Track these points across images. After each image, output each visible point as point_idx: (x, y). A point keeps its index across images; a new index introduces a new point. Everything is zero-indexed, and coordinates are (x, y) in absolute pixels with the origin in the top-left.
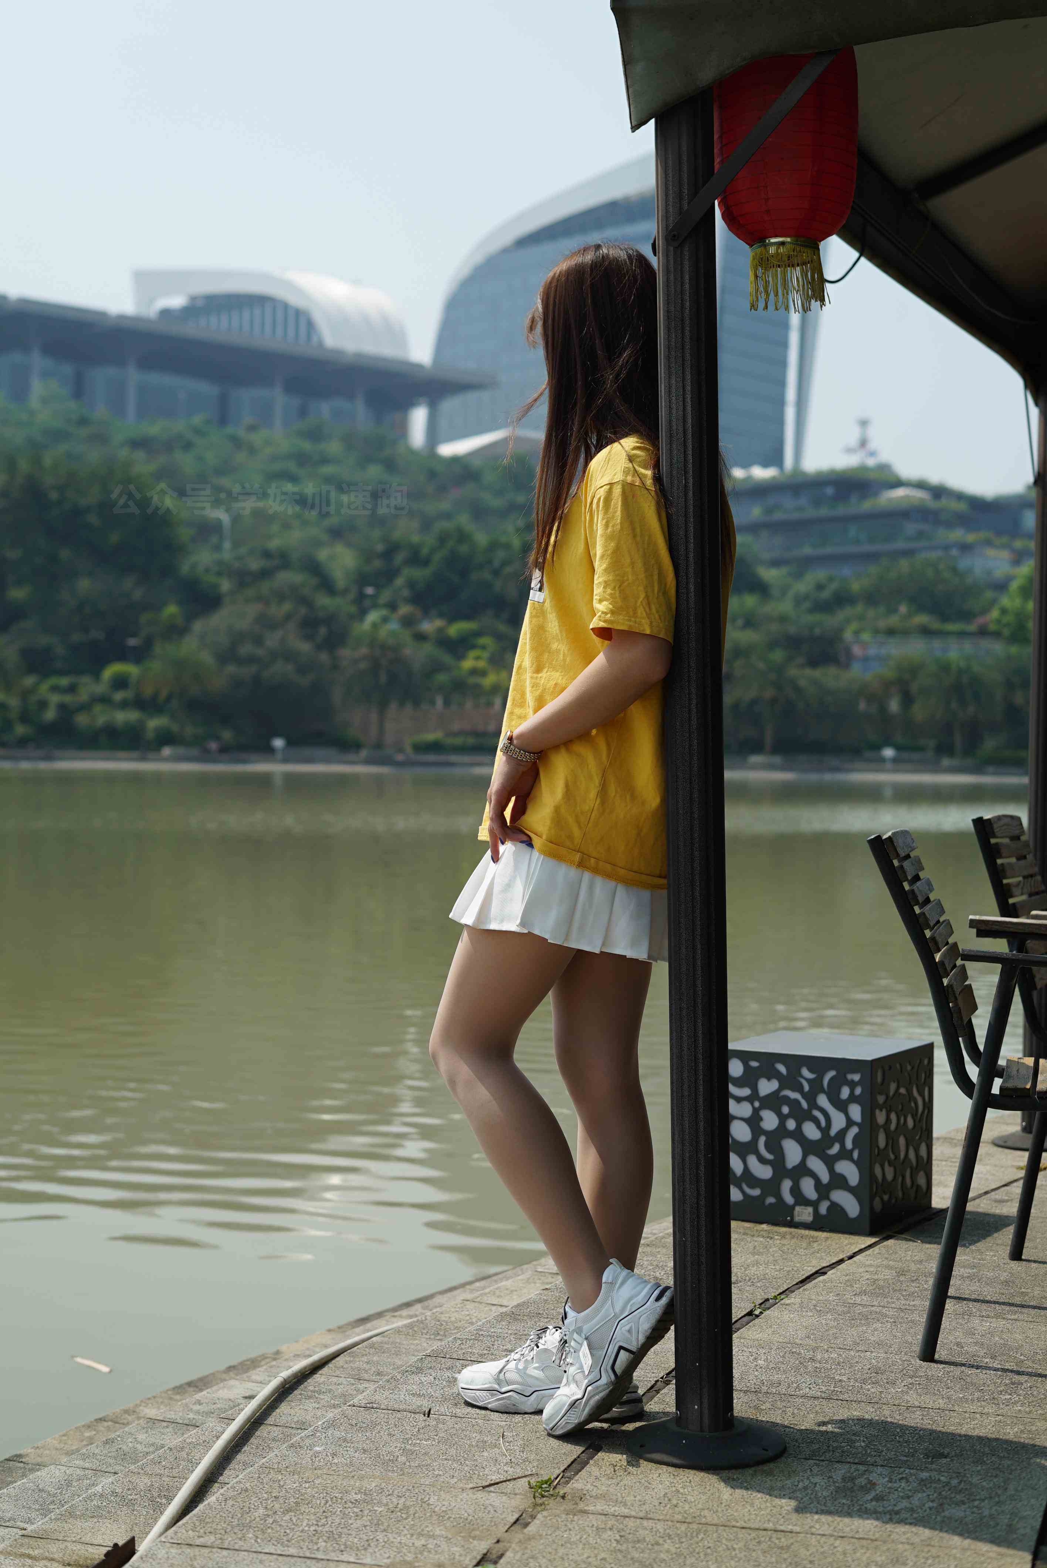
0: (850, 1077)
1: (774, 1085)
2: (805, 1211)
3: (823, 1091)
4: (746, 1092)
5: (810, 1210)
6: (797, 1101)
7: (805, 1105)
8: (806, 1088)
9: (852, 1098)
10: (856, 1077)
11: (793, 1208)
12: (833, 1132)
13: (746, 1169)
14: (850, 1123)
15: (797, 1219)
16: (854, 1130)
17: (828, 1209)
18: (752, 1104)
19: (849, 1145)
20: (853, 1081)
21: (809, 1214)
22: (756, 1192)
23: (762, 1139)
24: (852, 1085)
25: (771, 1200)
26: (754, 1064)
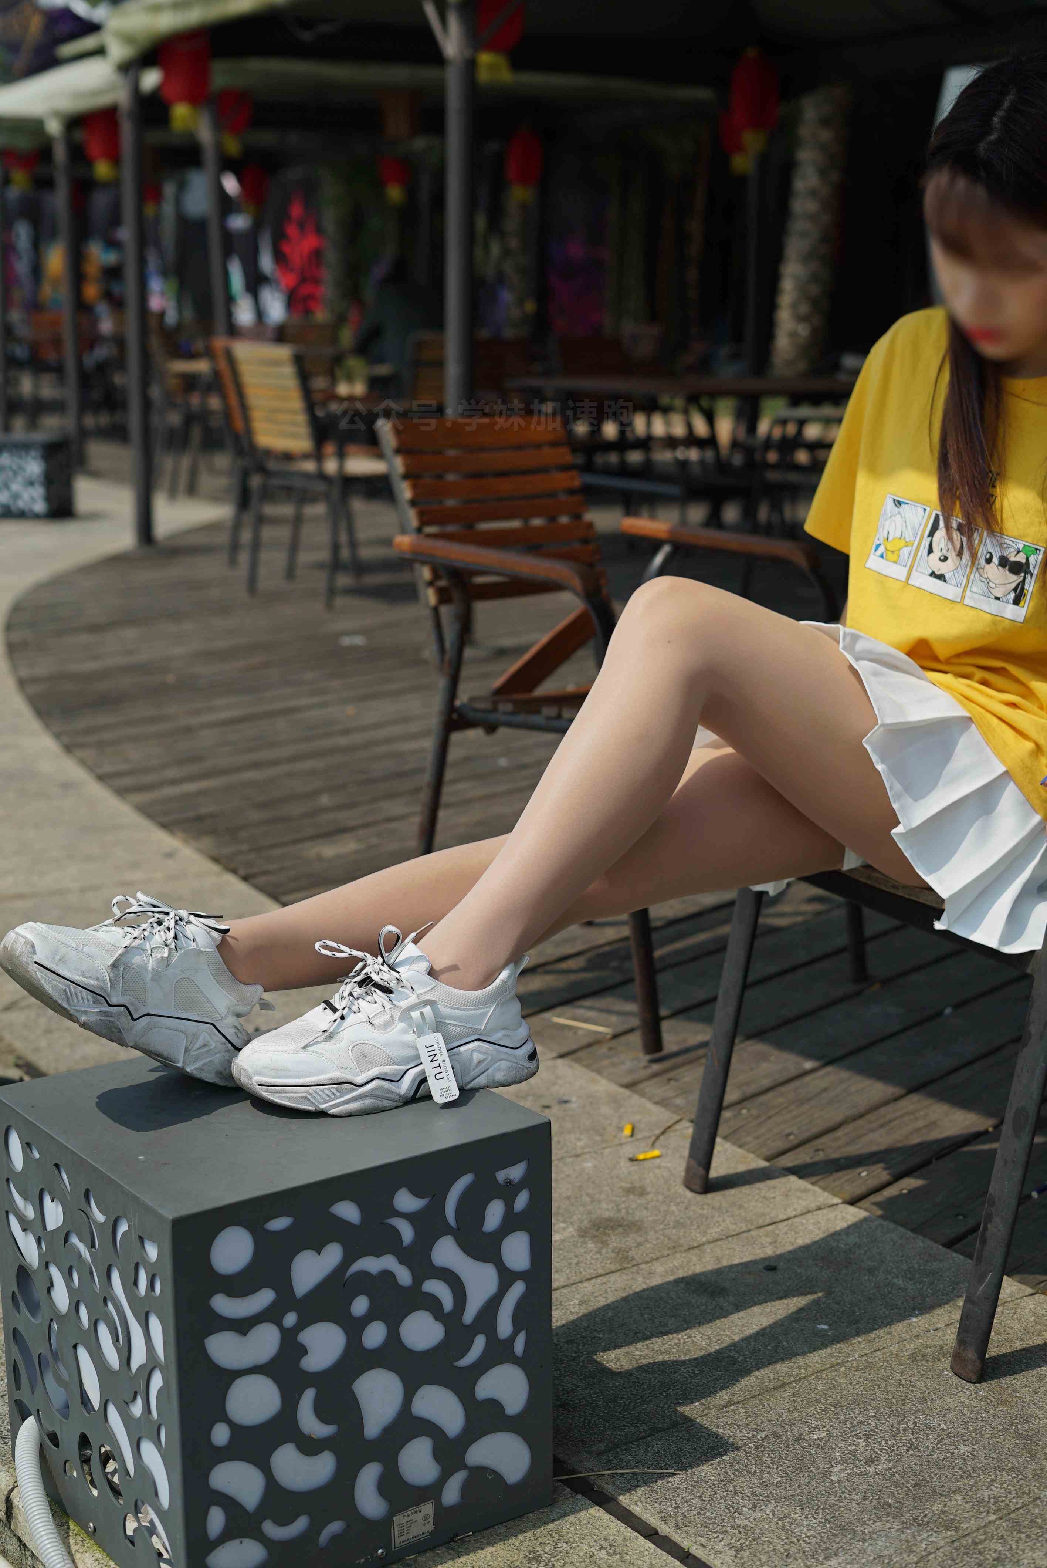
0: (501, 1176)
1: (333, 1254)
2: (414, 1517)
3: (447, 1230)
4: (264, 1298)
5: (428, 1508)
6: (387, 1275)
7: (404, 1276)
8: (407, 1233)
9: (511, 1224)
10: (516, 1172)
11: (386, 1522)
12: (469, 1316)
13: (271, 1482)
14: (507, 1277)
15: (398, 1540)
16: (518, 1289)
17: (465, 1489)
18: (280, 1325)
19: (504, 1326)
20: (509, 1182)
21: (426, 1517)
22: (301, 1524)
23: (308, 1398)
24: (509, 1191)
25: (335, 1527)
26: (279, 1224)
